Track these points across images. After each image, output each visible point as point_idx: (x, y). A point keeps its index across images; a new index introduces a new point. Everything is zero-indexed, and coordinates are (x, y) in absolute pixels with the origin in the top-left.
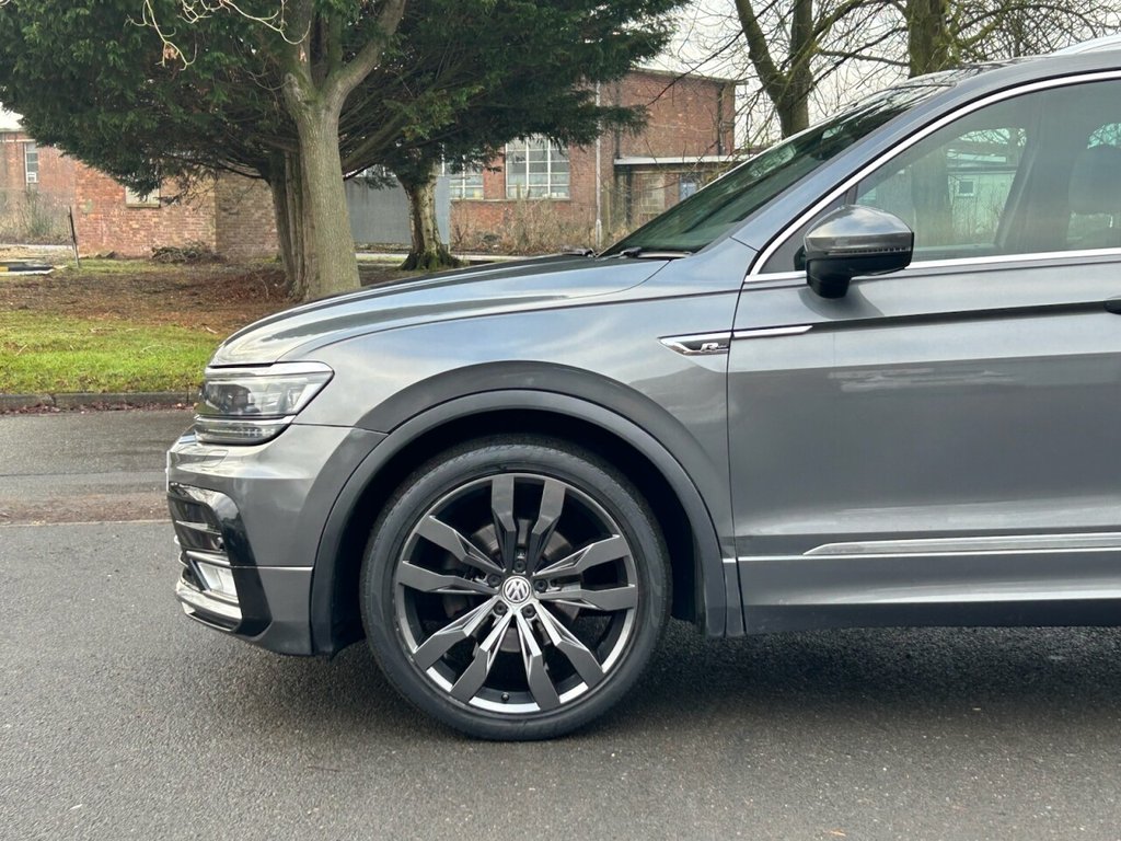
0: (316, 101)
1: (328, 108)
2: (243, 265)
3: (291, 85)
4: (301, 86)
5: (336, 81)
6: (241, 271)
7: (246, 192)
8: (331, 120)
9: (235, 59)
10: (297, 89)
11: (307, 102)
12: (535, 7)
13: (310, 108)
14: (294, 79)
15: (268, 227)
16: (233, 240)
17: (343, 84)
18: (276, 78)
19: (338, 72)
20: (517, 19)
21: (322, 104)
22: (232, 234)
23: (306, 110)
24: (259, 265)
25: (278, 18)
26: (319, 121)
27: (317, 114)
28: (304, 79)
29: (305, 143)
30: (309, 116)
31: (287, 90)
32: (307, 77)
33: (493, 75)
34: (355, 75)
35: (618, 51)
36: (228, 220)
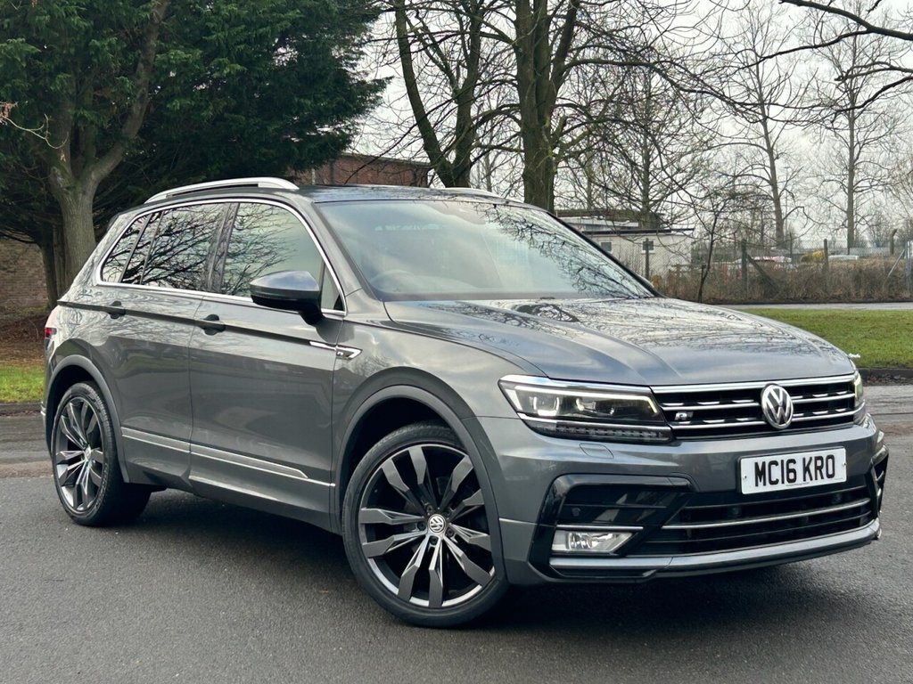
0: (74, 187)
1: (84, 193)
2: (18, 313)
3: (55, 176)
4: (63, 177)
5: (90, 173)
6: (17, 318)
7: (22, 254)
8: (87, 201)
9: (11, 157)
10: (60, 179)
11: (68, 188)
12: (244, 118)
13: (70, 192)
14: (58, 171)
15: (40, 282)
16: (11, 293)
17: (95, 175)
18: (43, 170)
19: (92, 166)
20: (231, 126)
21: (79, 189)
22: (9, 288)
23: (67, 194)
24: (32, 313)
25: (44, 130)
26: (77, 202)
27: (75, 196)
28: (66, 172)
29: (67, 219)
30: (69, 199)
31: (52, 179)
32: (68, 170)
33: (214, 168)
34: (106, 167)
35: (310, 150)
36: (6, 277)
